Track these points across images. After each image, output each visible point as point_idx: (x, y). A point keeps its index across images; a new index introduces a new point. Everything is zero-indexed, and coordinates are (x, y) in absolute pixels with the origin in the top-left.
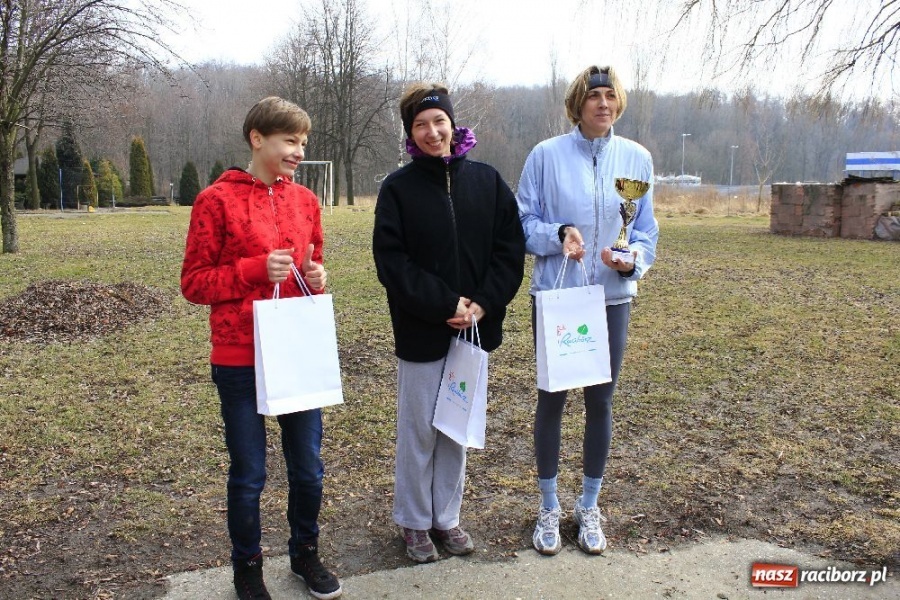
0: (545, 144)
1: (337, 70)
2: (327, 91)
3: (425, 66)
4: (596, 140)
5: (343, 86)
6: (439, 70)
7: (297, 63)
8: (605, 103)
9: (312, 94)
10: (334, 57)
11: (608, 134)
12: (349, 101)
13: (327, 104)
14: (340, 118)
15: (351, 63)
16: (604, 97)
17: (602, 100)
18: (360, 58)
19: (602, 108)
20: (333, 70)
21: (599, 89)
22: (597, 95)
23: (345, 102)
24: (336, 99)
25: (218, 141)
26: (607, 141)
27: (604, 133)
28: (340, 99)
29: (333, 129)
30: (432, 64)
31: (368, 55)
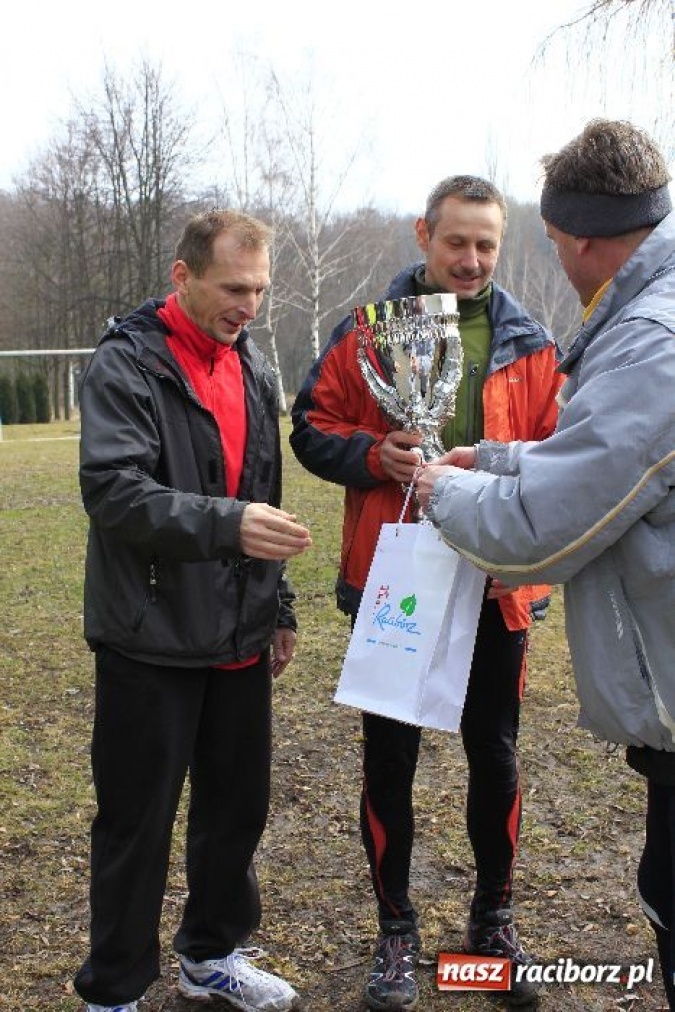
1: (135, 197)
2: (119, 234)
3: (278, 186)
5: (146, 223)
6: (301, 191)
7: (67, 186)
9: (95, 237)
10: (128, 175)
12: (155, 246)
13: (119, 252)
14: (142, 274)
15: (157, 184)
18: (170, 175)
20: (128, 199)
23: (150, 250)
24: (133, 244)
28: (139, 245)
29: (130, 293)
30: (287, 181)
31: (184, 169)
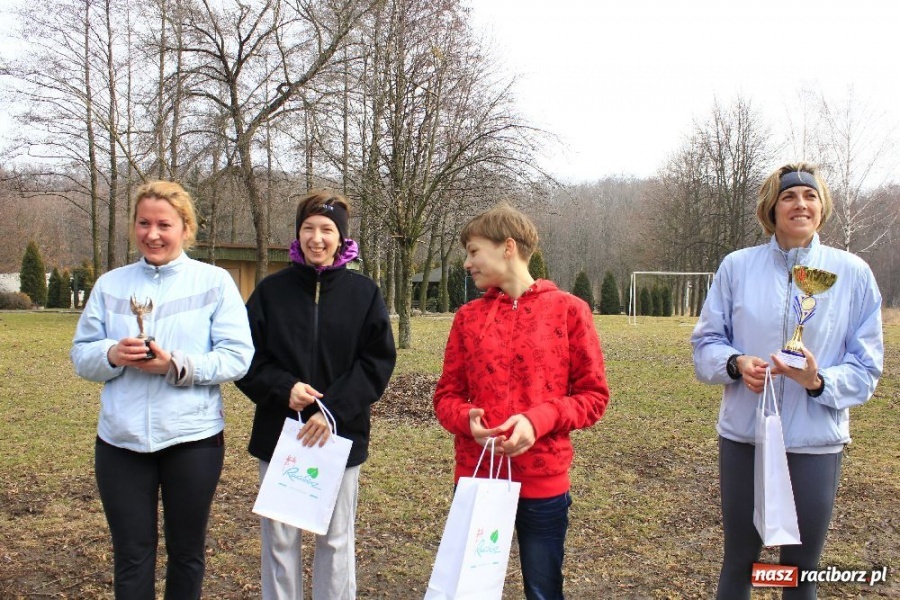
0: (736, 256)
1: (730, 182)
4: (792, 251)
5: (736, 198)
6: (840, 176)
7: (690, 175)
8: (803, 203)
9: (705, 205)
10: (726, 169)
11: (808, 244)
12: (741, 211)
14: (733, 228)
15: (744, 173)
16: (801, 197)
17: (799, 200)
18: (753, 168)
19: (799, 209)
21: (793, 189)
22: (792, 196)
23: (738, 213)
24: (727, 210)
25: (615, 251)
26: (807, 252)
27: (803, 242)
28: (731, 211)
